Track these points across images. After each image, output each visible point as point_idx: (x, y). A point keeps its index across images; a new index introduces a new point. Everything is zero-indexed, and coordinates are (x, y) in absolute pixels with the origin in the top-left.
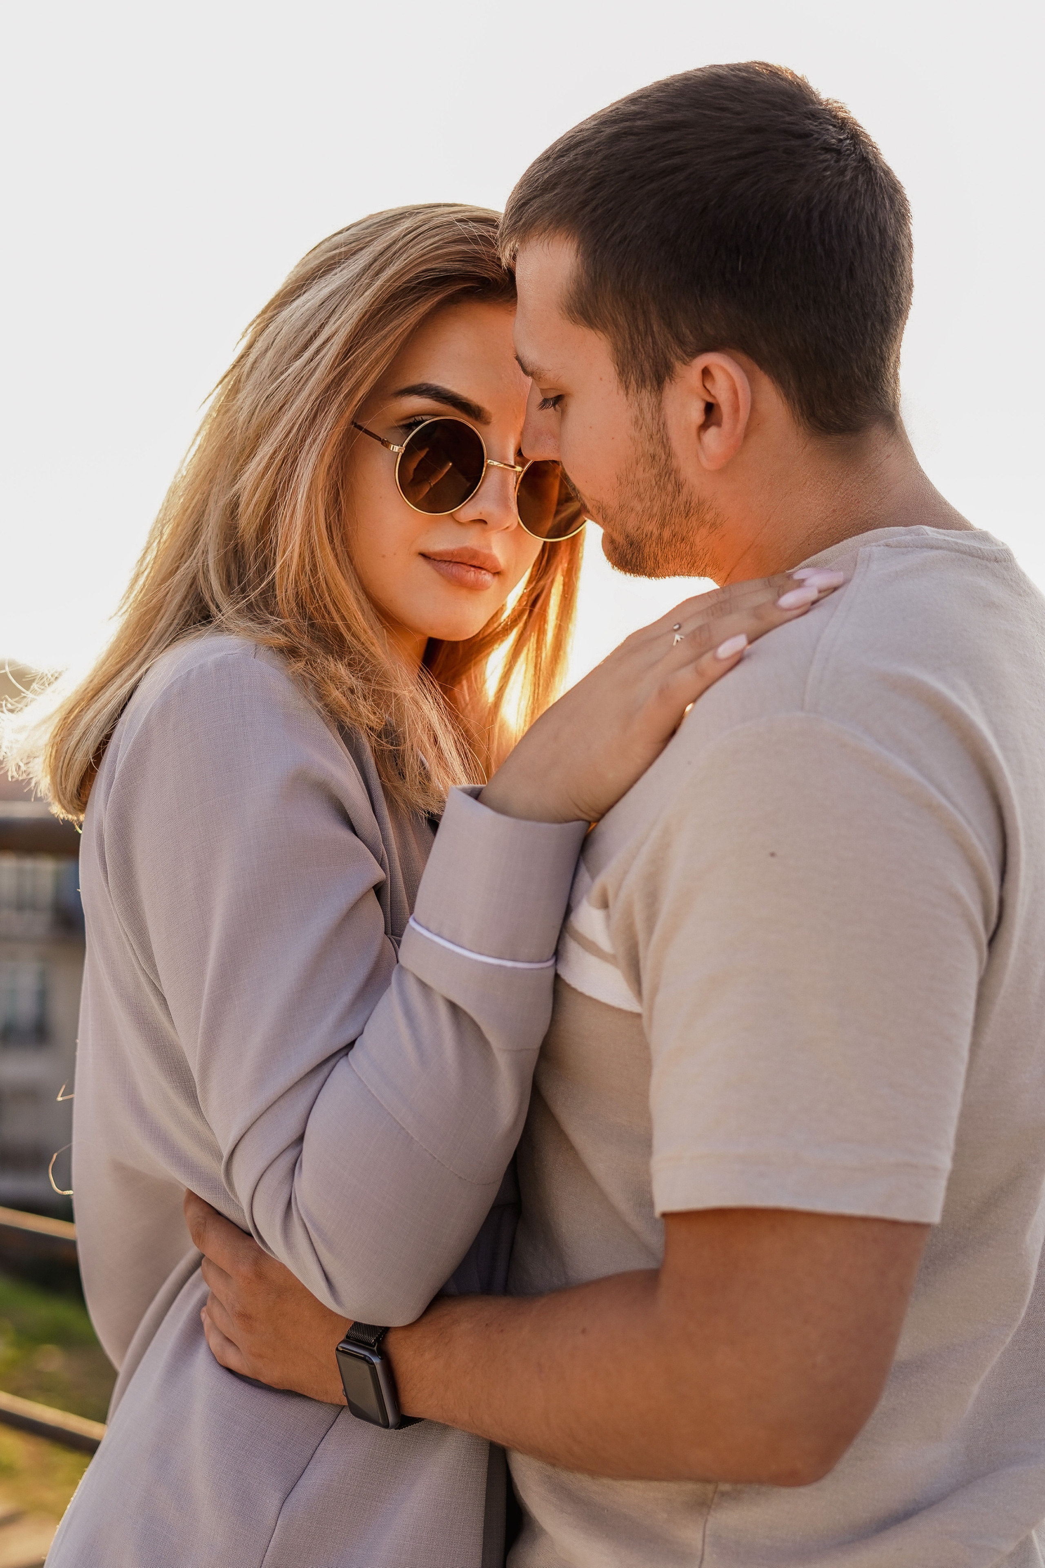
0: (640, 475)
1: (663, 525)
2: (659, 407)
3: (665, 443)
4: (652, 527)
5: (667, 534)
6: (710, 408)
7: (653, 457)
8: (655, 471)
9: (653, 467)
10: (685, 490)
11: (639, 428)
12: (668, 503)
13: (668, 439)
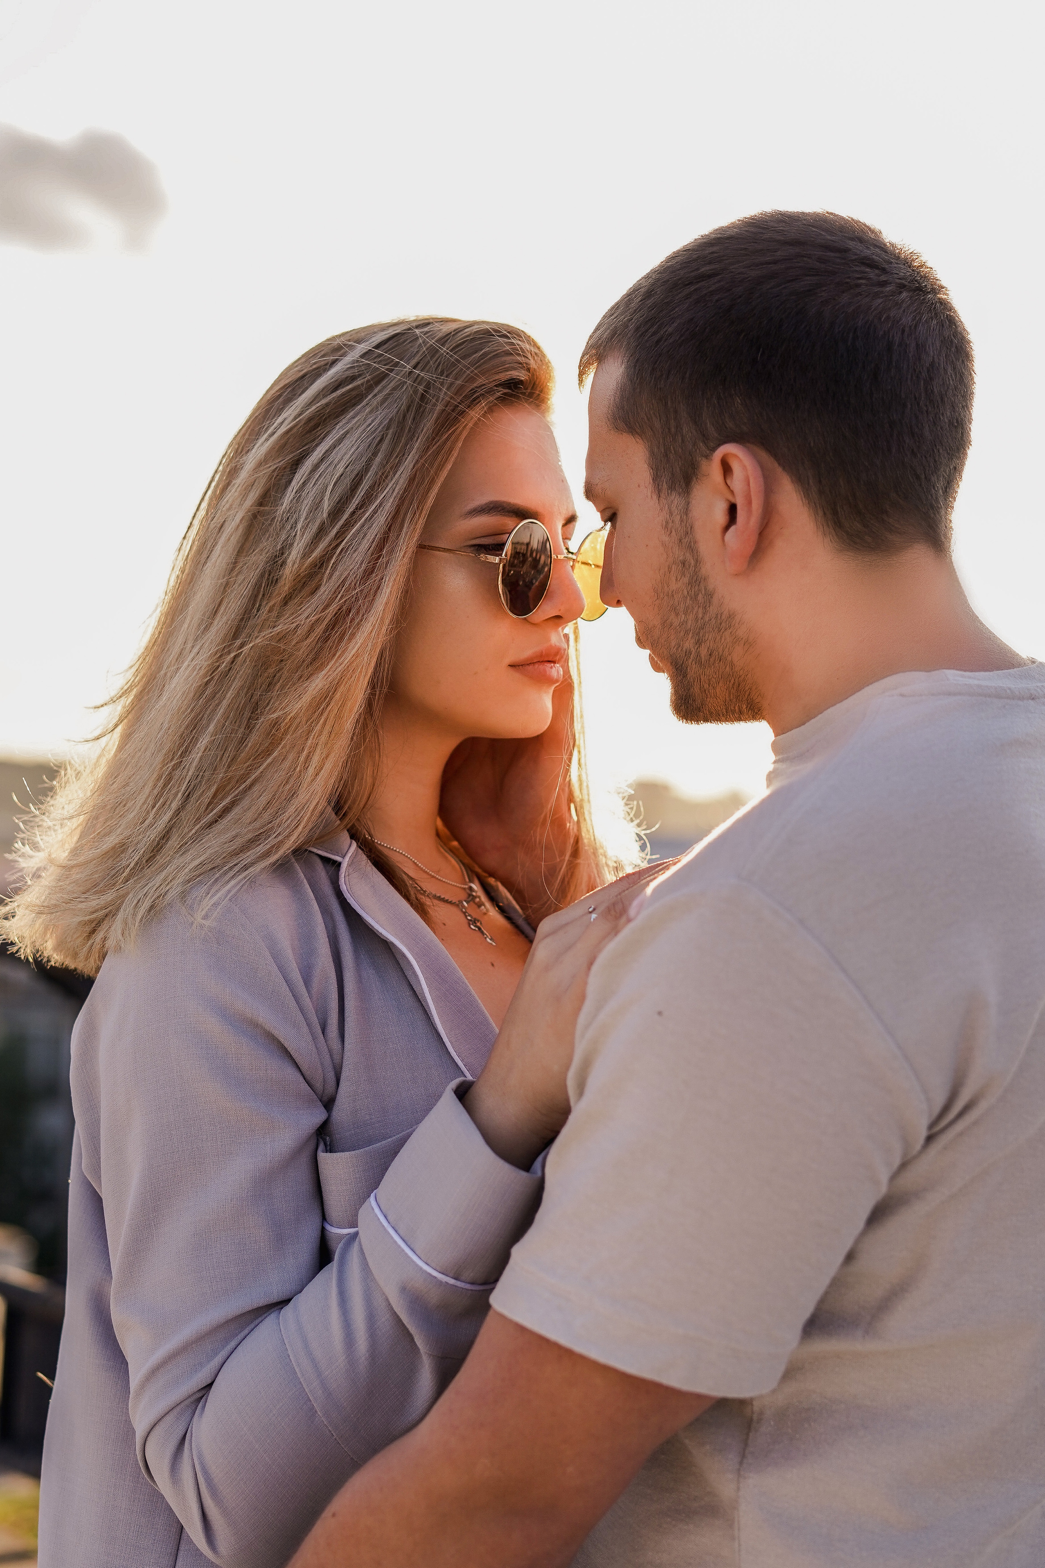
0: (674, 586)
1: (699, 643)
2: (686, 511)
3: (692, 547)
4: (689, 644)
5: (704, 652)
6: (732, 510)
7: (683, 563)
8: (686, 580)
9: (683, 574)
10: (715, 601)
11: (669, 532)
12: (700, 616)
13: (695, 542)
